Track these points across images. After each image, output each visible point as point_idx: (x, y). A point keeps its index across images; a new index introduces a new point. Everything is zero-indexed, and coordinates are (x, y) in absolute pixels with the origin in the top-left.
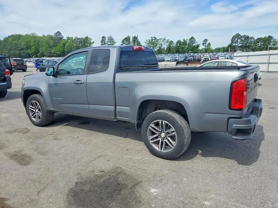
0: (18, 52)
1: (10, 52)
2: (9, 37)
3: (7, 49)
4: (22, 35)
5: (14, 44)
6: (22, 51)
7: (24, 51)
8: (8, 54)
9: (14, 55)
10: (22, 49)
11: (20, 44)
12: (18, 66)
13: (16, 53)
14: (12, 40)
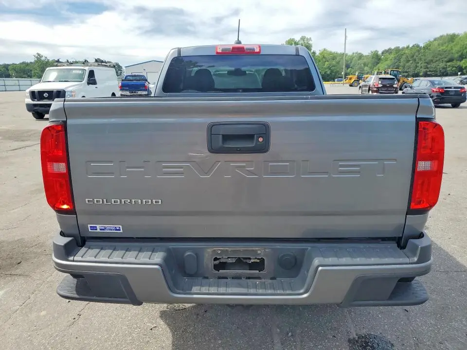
0: (442, 65)
1: (429, 66)
2: (435, 40)
3: (427, 61)
4: (458, 35)
5: (440, 51)
6: (448, 64)
7: (454, 63)
8: (425, 68)
9: (434, 71)
10: (451, 60)
11: (449, 51)
12: (383, 89)
13: (438, 67)
14: (439, 45)
